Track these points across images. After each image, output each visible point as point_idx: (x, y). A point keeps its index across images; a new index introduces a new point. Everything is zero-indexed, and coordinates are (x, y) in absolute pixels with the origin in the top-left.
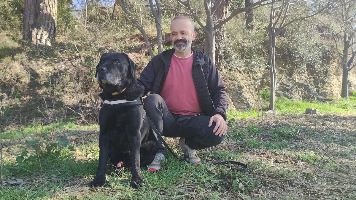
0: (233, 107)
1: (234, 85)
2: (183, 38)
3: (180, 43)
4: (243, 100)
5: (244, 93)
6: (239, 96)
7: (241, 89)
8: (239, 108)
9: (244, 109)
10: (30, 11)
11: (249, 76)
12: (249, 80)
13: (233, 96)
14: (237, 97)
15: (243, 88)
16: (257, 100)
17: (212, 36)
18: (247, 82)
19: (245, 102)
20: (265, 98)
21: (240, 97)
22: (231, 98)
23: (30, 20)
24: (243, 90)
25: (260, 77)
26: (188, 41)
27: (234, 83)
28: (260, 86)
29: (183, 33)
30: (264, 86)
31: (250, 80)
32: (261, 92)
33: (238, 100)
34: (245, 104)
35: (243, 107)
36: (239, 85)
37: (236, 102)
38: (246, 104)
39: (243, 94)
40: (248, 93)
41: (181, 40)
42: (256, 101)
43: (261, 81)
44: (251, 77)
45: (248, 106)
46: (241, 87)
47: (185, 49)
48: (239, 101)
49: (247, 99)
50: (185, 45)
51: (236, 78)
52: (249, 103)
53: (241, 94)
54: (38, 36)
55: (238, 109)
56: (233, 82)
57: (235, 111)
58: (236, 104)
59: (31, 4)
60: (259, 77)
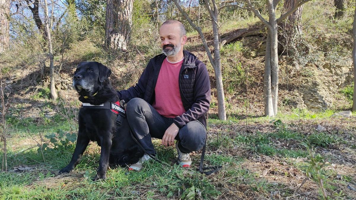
0: (305, 106)
1: (307, 82)
2: (170, 42)
3: (167, 48)
4: (318, 99)
5: (320, 91)
6: (312, 94)
7: (316, 87)
8: (313, 108)
9: (318, 108)
10: (110, 19)
11: (331, 72)
12: (330, 76)
13: (305, 93)
14: (310, 95)
15: (318, 85)
16: (338, 99)
17: (274, 30)
18: (326, 78)
19: (319, 101)
20: (349, 96)
21: (314, 95)
22: (302, 96)
23: (110, 27)
24: (319, 87)
25: (346, 72)
26: (175, 45)
27: (307, 80)
28: (345, 82)
29: (169, 38)
30: (350, 82)
31: (332, 76)
32: (345, 90)
33: (310, 98)
34: (319, 103)
35: (317, 106)
36: (314, 82)
37: (309, 101)
38: (321, 103)
39: (318, 92)
40: (326, 90)
41: (168, 44)
42: (336, 99)
43: (347, 77)
44: (334, 73)
45: (324, 105)
46: (315, 84)
47: (173, 54)
48: (312, 100)
49: (323, 97)
50: (172, 50)
51: (311, 74)
52: (326, 101)
53: (315, 92)
54: (115, 41)
55: (310, 108)
56: (306, 78)
57: (306, 111)
58: (309, 103)
59: (111, 13)
60: (344, 72)
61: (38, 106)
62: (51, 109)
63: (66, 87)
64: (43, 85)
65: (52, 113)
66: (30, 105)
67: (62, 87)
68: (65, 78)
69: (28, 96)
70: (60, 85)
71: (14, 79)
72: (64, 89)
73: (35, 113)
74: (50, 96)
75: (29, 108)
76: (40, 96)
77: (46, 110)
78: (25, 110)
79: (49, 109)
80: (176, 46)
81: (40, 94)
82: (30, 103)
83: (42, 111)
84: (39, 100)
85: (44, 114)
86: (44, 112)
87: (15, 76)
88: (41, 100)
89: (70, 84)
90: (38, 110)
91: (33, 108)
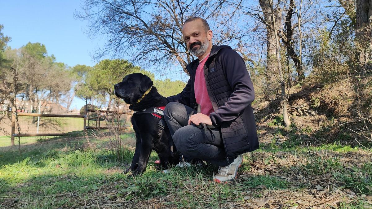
29: (195, 35)
61: (272, 133)
62: (282, 135)
63: (302, 113)
64: (279, 113)
65: (282, 140)
66: (265, 132)
67: (298, 114)
68: (300, 104)
69: (265, 124)
70: (296, 112)
71: (258, 109)
72: (300, 115)
73: (268, 140)
74: (284, 124)
75: (264, 134)
76: (275, 124)
77: (278, 136)
78: (261, 136)
79: (280, 136)
80: (204, 43)
81: (275, 121)
82: (265, 130)
83: (274, 137)
84: (273, 127)
85: (276, 140)
86: (276, 139)
87: (259, 106)
88: (276, 127)
89: (305, 110)
90: (271, 136)
91: (267, 135)
